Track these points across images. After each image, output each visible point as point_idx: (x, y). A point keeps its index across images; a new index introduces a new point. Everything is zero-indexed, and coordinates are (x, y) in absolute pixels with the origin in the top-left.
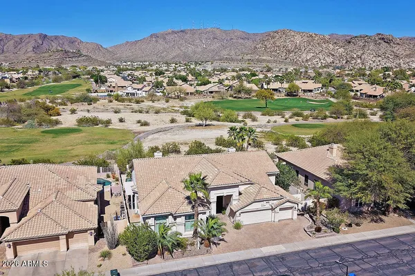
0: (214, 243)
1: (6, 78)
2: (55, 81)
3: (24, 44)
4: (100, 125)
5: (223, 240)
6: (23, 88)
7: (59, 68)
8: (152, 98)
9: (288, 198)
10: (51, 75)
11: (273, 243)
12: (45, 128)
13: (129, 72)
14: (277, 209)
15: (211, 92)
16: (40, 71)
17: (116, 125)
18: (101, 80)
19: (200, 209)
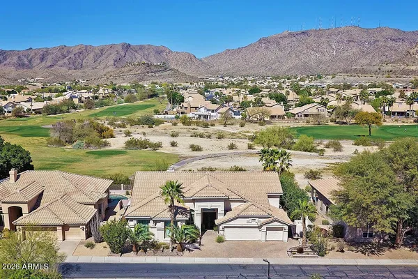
0: (189, 250)
1: (75, 97)
2: (127, 101)
3: (104, 56)
4: (149, 149)
5: (199, 249)
6: (90, 108)
7: (136, 86)
8: (226, 121)
9: (275, 217)
10: (125, 95)
11: (244, 256)
12: (92, 149)
13: (218, 90)
14: (264, 228)
15: (306, 115)
16: (114, 89)
17: (166, 149)
18: (176, 99)
19: (179, 217)
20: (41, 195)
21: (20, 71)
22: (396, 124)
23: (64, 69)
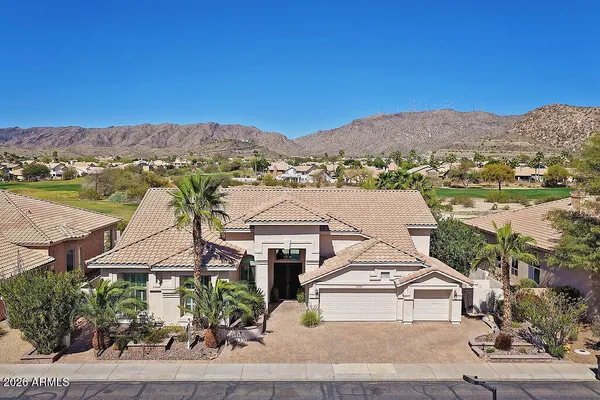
0: (235, 344)
1: (145, 164)
5: (260, 340)
7: (219, 158)
9: (434, 266)
11: (368, 358)
12: (135, 203)
14: (409, 292)
16: (194, 161)
19: (214, 264)
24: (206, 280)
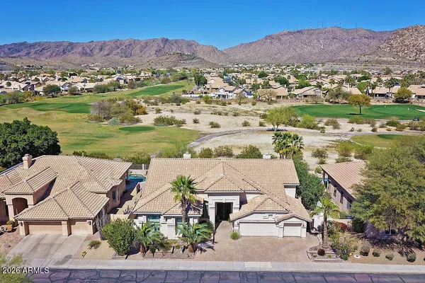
0: (201, 250)
1: (121, 79)
2: (163, 82)
3: (148, 48)
4: (174, 125)
5: (212, 248)
6: (133, 88)
7: (171, 70)
8: (240, 100)
9: (294, 213)
10: (162, 77)
11: (261, 258)
12: (125, 125)
13: (234, 74)
14: (282, 224)
15: (305, 96)
16: (153, 73)
18: (201, 81)
19: (191, 213)
20: (54, 181)
21: (83, 58)
22: (378, 104)
23: (117, 57)
24: (187, 219)
